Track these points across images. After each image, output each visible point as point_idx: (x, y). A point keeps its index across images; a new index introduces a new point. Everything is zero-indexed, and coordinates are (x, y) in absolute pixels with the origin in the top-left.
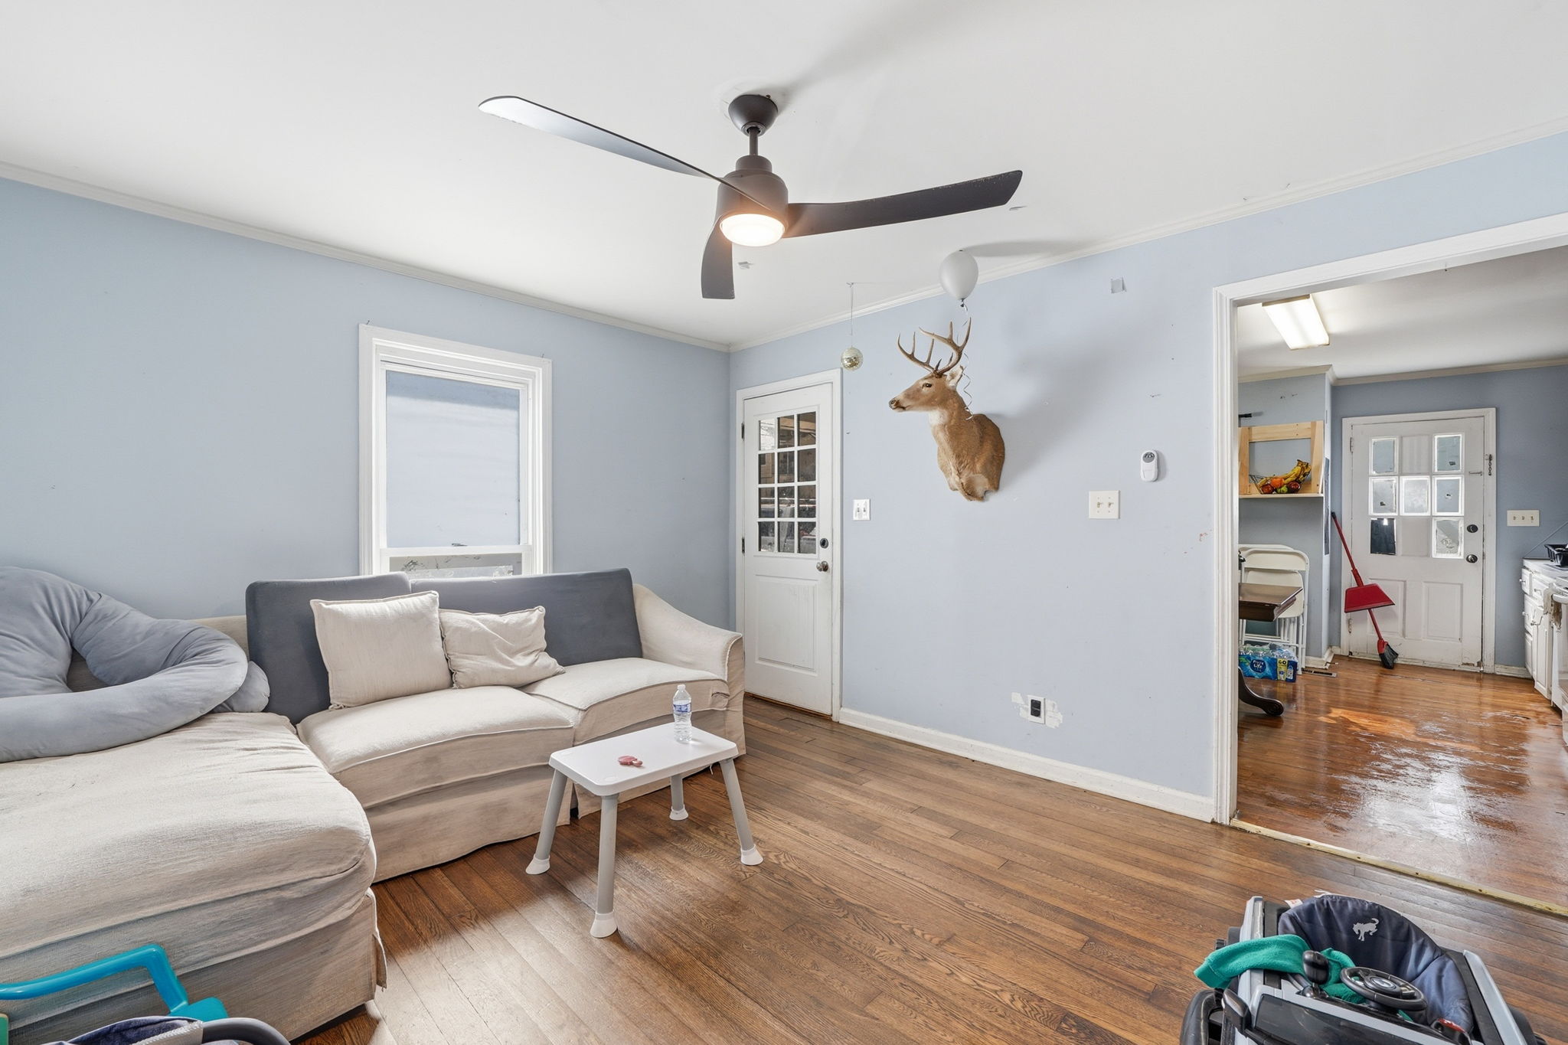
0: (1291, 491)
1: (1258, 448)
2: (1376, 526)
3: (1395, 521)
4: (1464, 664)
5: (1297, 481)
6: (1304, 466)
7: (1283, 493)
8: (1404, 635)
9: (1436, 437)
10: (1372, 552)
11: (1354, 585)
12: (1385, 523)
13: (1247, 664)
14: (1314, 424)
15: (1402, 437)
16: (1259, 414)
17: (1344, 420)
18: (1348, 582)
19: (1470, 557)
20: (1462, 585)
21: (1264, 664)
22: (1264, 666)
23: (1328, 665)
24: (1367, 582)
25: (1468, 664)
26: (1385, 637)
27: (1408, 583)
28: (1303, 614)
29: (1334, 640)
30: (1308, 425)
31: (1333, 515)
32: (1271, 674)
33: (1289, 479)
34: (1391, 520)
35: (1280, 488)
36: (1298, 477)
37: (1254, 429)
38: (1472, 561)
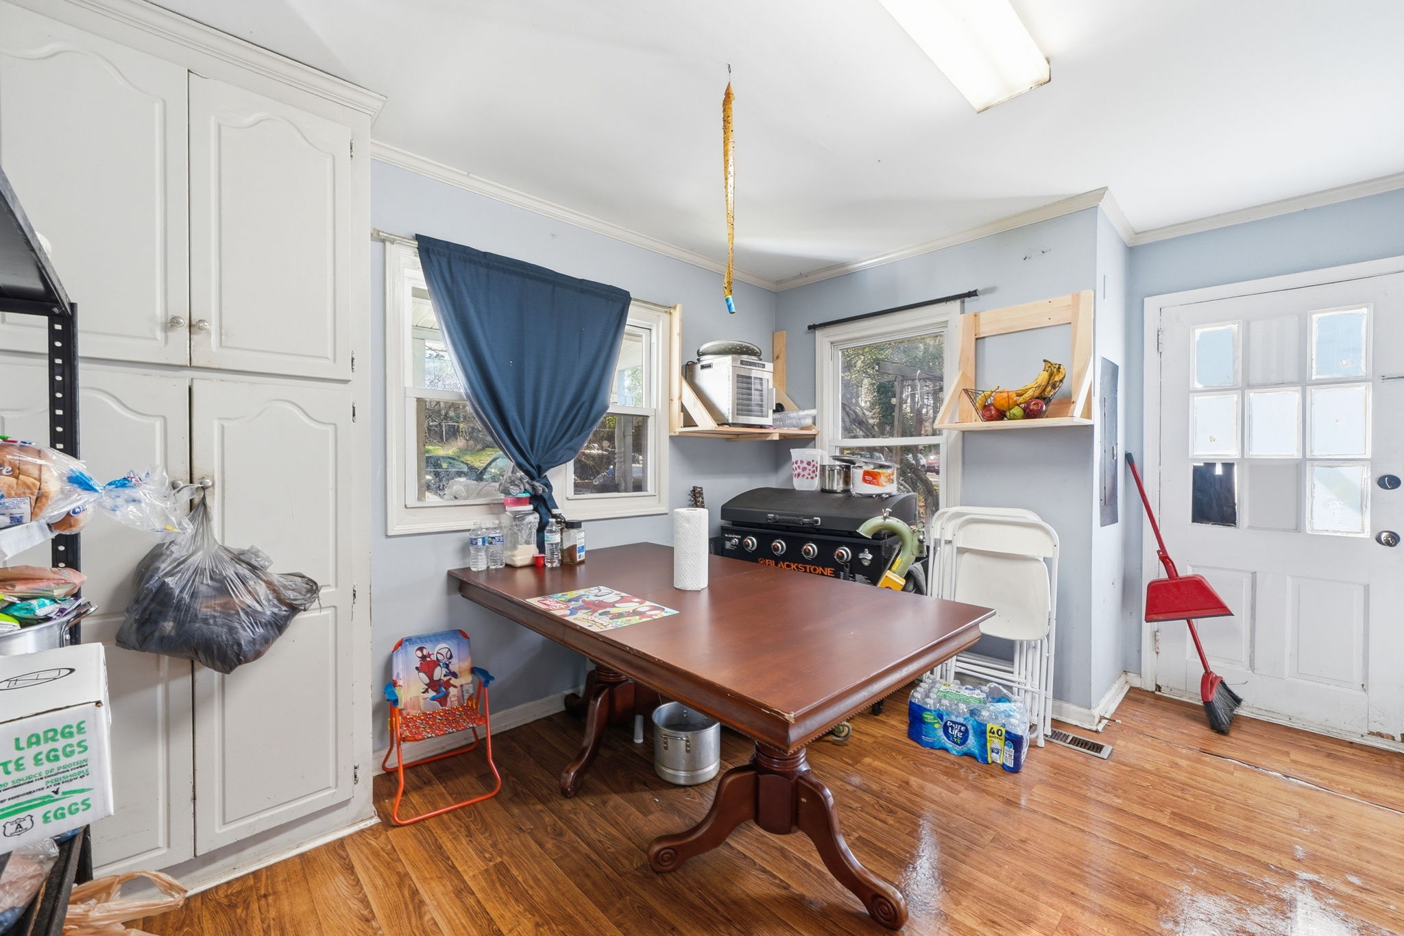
0: (1029, 414)
1: (989, 346)
2: (1202, 476)
3: (1236, 467)
4: (1371, 733)
5: (1043, 398)
6: (1053, 370)
7: (1014, 418)
8: (1252, 666)
9: (1315, 317)
10: (1194, 520)
11: (1164, 575)
12: (1219, 471)
13: (937, 726)
14: (1076, 298)
15: (1248, 323)
16: (991, 290)
17: (1146, 300)
18: (1154, 571)
19: (1384, 536)
20: (1367, 588)
21: (967, 730)
22: (966, 733)
23: (1105, 722)
24: (1185, 570)
25: (1380, 735)
26: (1217, 668)
27: (1258, 575)
28: (1048, 636)
29: (1129, 663)
30: (1067, 299)
31: (1129, 458)
32: (977, 752)
33: (1027, 396)
34: (1228, 466)
35: (1010, 409)
36: (1044, 390)
37: (983, 316)
38: (1388, 544)
